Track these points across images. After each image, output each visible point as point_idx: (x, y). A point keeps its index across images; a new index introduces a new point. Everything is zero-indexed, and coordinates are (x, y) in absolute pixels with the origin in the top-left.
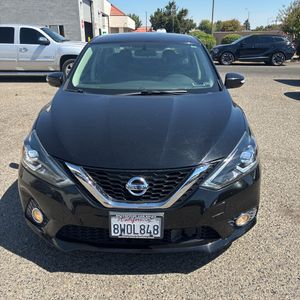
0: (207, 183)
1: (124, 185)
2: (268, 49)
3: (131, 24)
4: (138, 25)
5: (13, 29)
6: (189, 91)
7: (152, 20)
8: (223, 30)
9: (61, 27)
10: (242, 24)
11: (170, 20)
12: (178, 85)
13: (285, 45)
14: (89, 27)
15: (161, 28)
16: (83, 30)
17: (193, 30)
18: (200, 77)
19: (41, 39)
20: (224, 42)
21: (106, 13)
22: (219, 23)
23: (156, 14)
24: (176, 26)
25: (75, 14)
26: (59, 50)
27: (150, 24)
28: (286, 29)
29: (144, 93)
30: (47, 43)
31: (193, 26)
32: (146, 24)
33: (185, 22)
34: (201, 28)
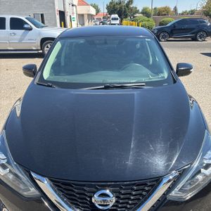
3: (93, 11)
4: (98, 11)
7: (108, 8)
8: (159, 14)
9: (42, 15)
10: (172, 10)
11: (121, 8)
14: (62, 14)
15: (114, 13)
16: (58, 17)
17: (137, 15)
20: (161, 24)
21: (74, 4)
22: (155, 9)
23: (111, 3)
24: (125, 12)
25: (52, 5)
26: (40, 34)
27: (106, 11)
30: (30, 29)
31: (137, 12)
32: (104, 11)
33: (131, 9)
34: (142, 13)
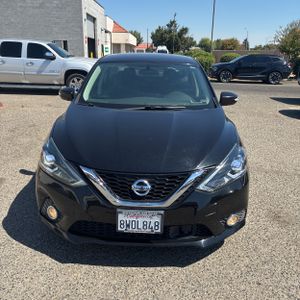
0: (202, 187)
1: (130, 186)
2: (265, 68)
3: (133, 41)
4: (139, 41)
5: (20, 44)
6: (188, 107)
7: (153, 37)
8: (222, 48)
9: (65, 42)
10: (241, 43)
11: (171, 38)
12: (178, 101)
13: (281, 64)
14: (92, 43)
15: (162, 45)
16: (86, 46)
17: (193, 48)
18: (198, 95)
19: (47, 54)
20: (223, 60)
21: (108, 29)
22: (218, 41)
23: (157, 31)
24: (176, 43)
25: (79, 30)
26: (64, 64)
27: (151, 41)
28: (283, 49)
29: (148, 109)
30: (53, 58)
31: (194, 44)
32: (148, 40)
33: (186, 40)
34: (200, 46)
